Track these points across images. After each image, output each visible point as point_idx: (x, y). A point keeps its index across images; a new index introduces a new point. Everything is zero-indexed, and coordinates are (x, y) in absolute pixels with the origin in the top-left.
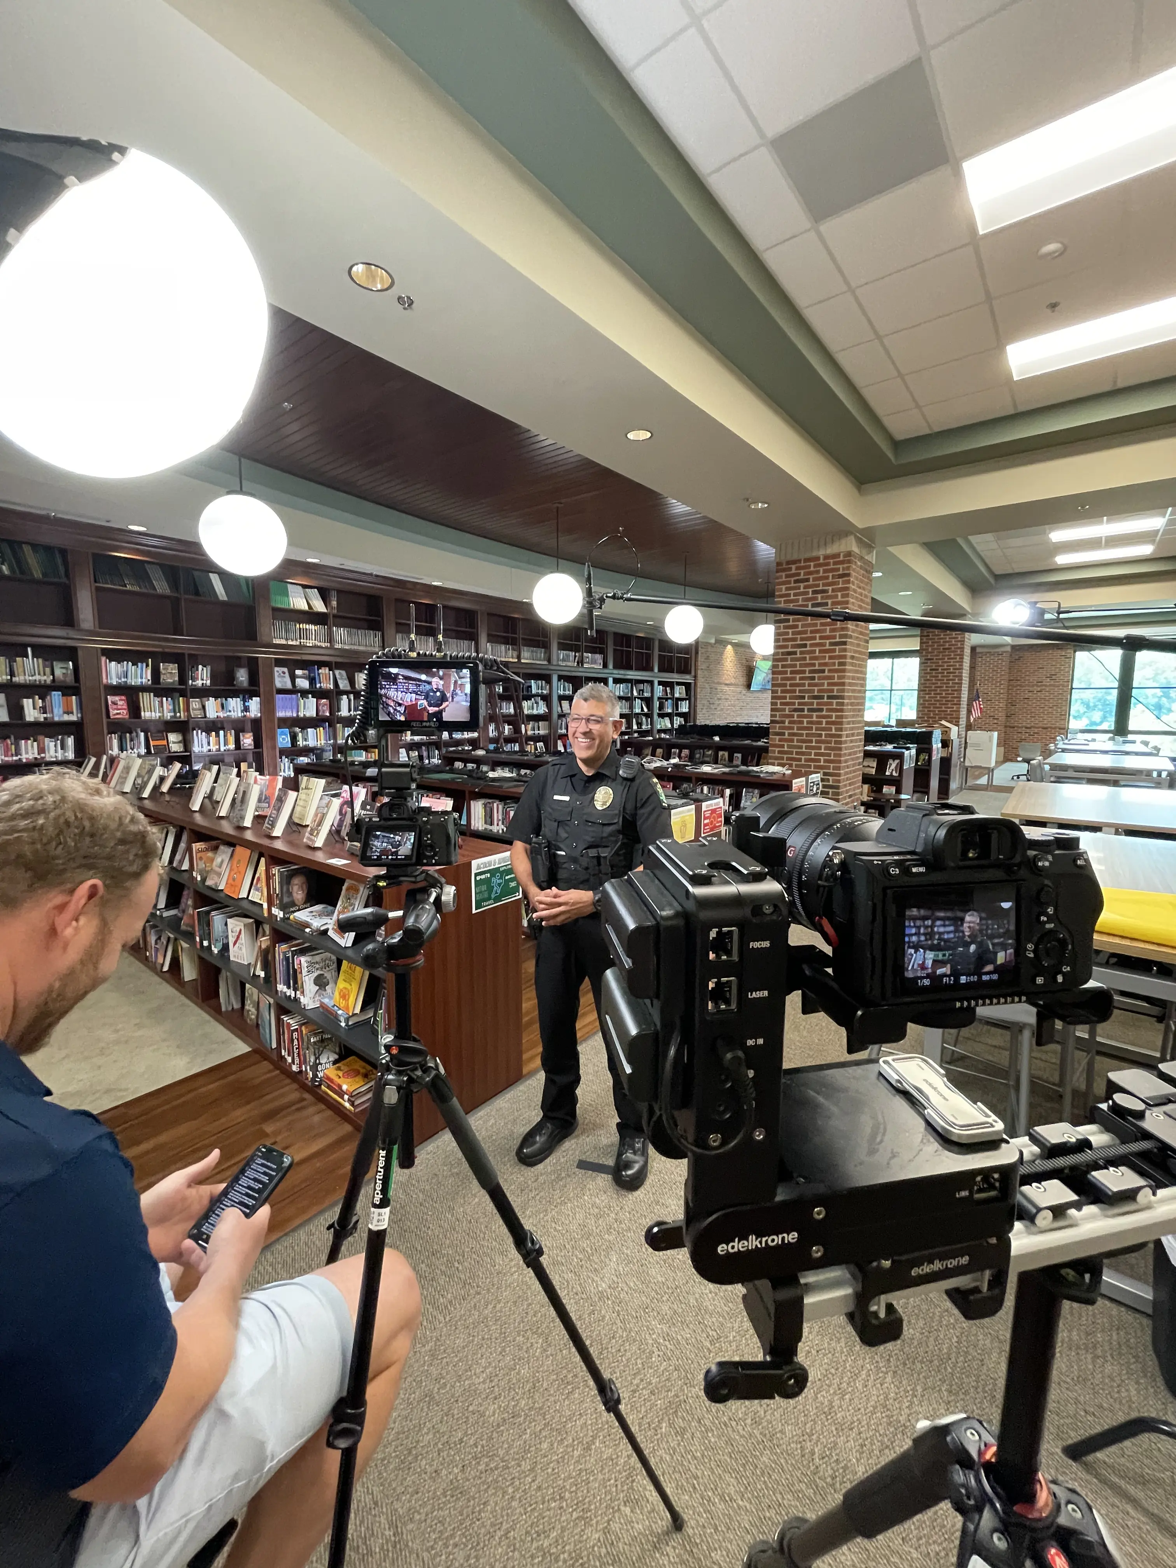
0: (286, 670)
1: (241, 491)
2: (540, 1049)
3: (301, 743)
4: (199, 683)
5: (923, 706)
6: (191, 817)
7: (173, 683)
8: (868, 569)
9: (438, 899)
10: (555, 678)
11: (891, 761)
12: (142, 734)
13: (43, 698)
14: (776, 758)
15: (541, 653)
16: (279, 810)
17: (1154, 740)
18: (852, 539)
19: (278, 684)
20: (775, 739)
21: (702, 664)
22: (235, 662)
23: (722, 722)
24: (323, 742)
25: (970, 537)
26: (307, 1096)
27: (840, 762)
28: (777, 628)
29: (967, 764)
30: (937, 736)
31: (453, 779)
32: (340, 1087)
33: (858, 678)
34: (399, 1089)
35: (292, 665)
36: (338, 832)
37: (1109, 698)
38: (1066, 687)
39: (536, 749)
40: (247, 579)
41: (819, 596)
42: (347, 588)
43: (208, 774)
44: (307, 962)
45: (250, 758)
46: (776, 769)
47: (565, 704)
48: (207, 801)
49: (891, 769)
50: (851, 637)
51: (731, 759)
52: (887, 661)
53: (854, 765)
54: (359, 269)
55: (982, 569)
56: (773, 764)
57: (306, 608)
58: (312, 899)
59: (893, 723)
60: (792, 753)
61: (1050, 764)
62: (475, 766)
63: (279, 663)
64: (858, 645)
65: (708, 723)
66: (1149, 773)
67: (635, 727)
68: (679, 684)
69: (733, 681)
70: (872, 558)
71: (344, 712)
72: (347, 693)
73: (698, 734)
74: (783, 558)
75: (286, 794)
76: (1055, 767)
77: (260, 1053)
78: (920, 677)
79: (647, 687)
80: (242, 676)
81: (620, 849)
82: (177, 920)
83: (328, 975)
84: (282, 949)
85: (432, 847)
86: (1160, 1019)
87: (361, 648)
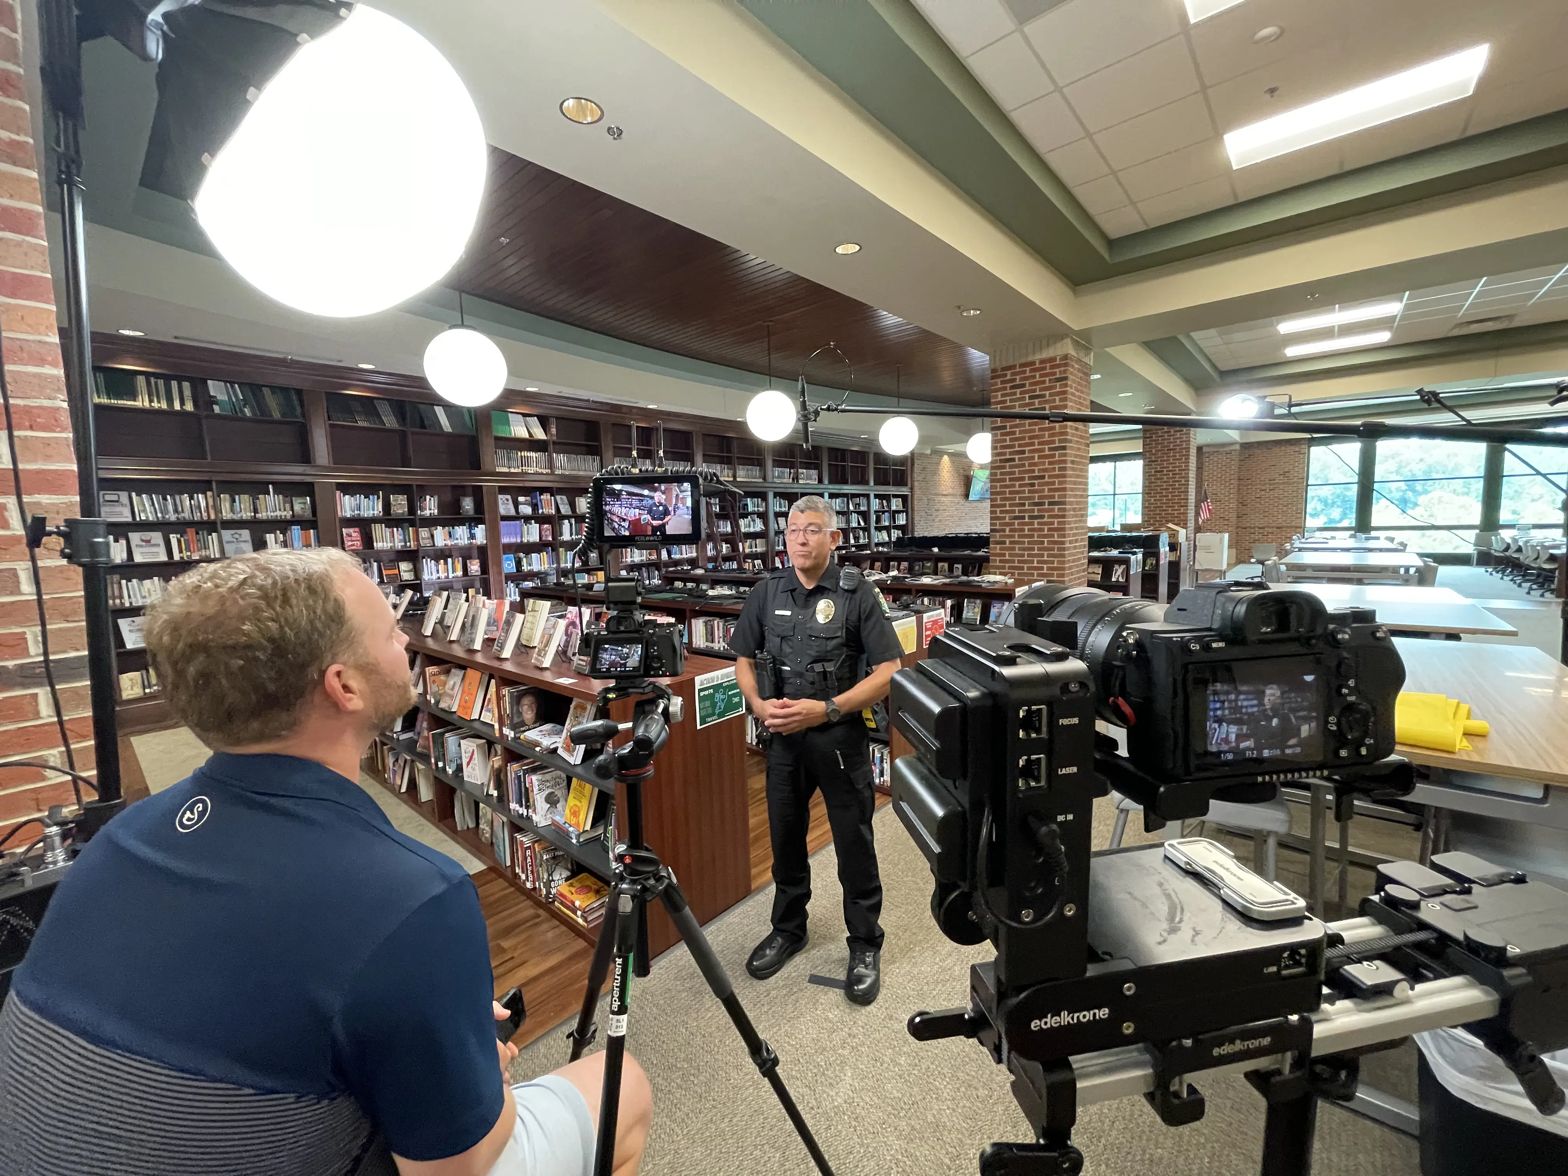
0: (509, 497)
1: (462, 325)
2: (771, 862)
3: (525, 568)
4: (427, 513)
5: (1147, 508)
6: (425, 643)
7: (403, 514)
8: (1086, 372)
9: (666, 710)
10: (771, 496)
11: (1116, 567)
12: (375, 564)
13: (284, 533)
14: (998, 568)
15: (756, 471)
16: (507, 632)
17: (1399, 536)
18: (1068, 341)
19: (502, 511)
20: (995, 548)
21: (918, 476)
22: (460, 491)
23: (941, 533)
24: (546, 566)
25: (1192, 334)
26: (541, 912)
27: (1063, 569)
28: (994, 436)
29: (1197, 567)
30: (1164, 540)
31: (674, 598)
32: (573, 903)
33: (1080, 483)
34: (633, 897)
35: (515, 492)
36: (565, 652)
37: (1348, 494)
38: (1303, 484)
39: (754, 566)
40: (469, 410)
41: (1036, 401)
42: (566, 415)
43: (439, 600)
44: (538, 780)
45: (478, 584)
46: (999, 578)
47: (782, 521)
48: (438, 626)
49: (1117, 575)
50: (1070, 441)
51: (951, 569)
52: (1109, 465)
53: (1078, 572)
54: (570, 103)
55: (1207, 366)
56: (995, 574)
57: (527, 436)
58: (542, 718)
59: (1118, 528)
60: (1014, 562)
61: (1287, 565)
62: (694, 585)
63: (503, 490)
64: (1079, 449)
65: (926, 534)
66: (1395, 570)
67: (852, 541)
68: (895, 496)
69: (950, 491)
70: (1090, 360)
71: (566, 537)
72: (567, 517)
73: (917, 547)
74: (998, 364)
75: (513, 616)
76: (1291, 567)
77: (495, 870)
78: (1144, 479)
79: (863, 501)
80: (468, 505)
81: (844, 661)
82: (411, 743)
83: (559, 793)
84: (513, 768)
85: (659, 658)
86: (1418, 827)
87: (581, 473)
